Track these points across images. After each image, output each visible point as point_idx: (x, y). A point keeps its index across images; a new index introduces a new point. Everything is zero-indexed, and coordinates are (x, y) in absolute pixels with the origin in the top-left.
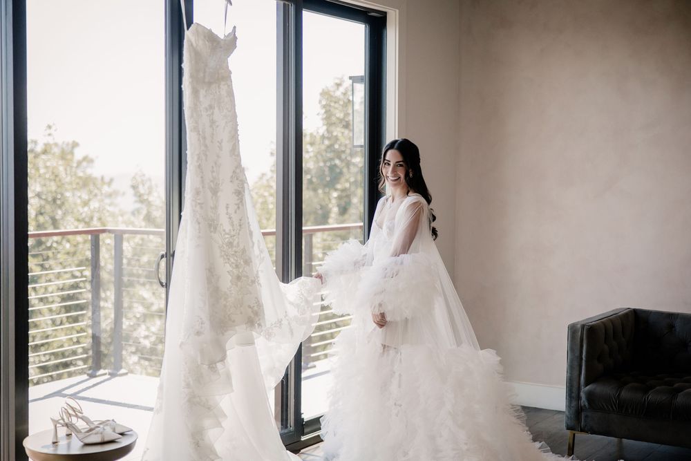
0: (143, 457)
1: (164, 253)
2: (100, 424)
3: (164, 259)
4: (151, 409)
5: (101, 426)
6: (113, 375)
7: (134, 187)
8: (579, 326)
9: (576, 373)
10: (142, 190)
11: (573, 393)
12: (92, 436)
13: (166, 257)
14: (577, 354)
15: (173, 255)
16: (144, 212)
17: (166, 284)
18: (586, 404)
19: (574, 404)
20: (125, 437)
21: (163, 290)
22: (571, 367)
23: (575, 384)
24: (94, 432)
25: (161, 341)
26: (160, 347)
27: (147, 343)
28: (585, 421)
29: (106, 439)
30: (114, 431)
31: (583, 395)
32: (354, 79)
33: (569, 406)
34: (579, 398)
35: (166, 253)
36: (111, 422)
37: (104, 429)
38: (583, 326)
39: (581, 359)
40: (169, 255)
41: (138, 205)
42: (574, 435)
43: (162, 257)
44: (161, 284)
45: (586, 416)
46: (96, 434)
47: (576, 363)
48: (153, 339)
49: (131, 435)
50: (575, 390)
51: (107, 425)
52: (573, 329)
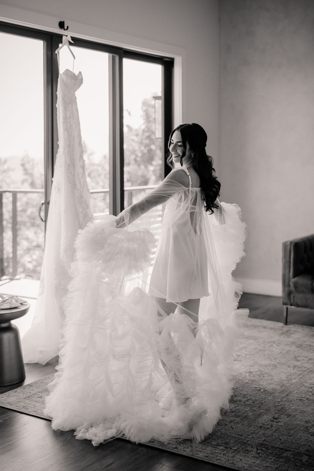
0: (33, 321)
1: (43, 202)
2: (9, 298)
3: (44, 206)
5: (10, 299)
6: (11, 279)
7: (23, 165)
8: (289, 243)
9: (287, 271)
10: (28, 166)
11: (285, 284)
12: (5, 304)
13: (45, 204)
14: (288, 259)
15: (49, 203)
16: (30, 181)
17: (45, 220)
18: (294, 289)
19: (287, 289)
20: (23, 306)
21: (43, 223)
22: (284, 268)
23: (287, 277)
24: (6, 302)
25: (40, 264)
26: (38, 269)
27: (30, 266)
28: (293, 299)
29: (13, 306)
30: (17, 301)
31: (291, 284)
32: (156, 98)
33: (284, 291)
34: (289, 285)
35: (45, 202)
36: (15, 297)
37: (11, 301)
38: (291, 243)
39: (290, 262)
40: (47, 203)
41: (25, 177)
42: (287, 308)
43: (43, 204)
44: (42, 220)
45: (294, 297)
46: (7, 303)
47: (287, 265)
48: (34, 263)
49: (26, 305)
50: (287, 281)
51: (13, 299)
52: (285, 245)
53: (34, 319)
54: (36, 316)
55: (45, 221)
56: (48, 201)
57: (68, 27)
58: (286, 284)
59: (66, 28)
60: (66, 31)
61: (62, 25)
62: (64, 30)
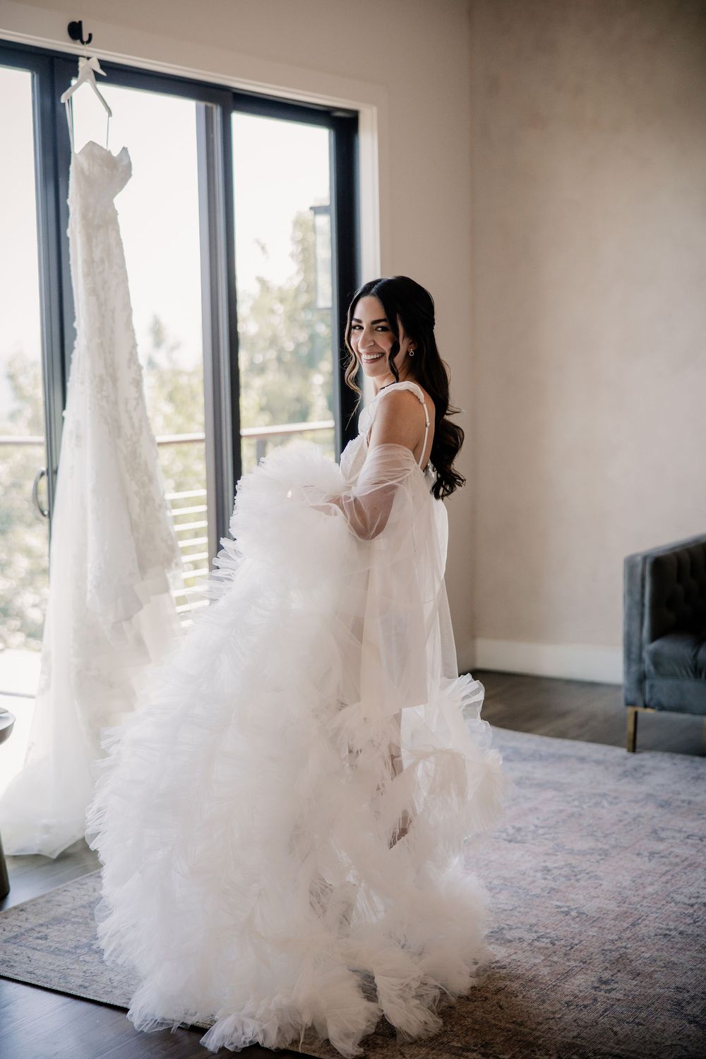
0: (27, 755)
1: (44, 469)
3: (45, 479)
4: (32, 697)
8: (639, 559)
9: (636, 625)
11: (632, 655)
13: (48, 474)
14: (637, 597)
15: (55, 472)
17: (49, 512)
18: (652, 668)
19: (634, 668)
21: (46, 520)
22: (629, 618)
23: (636, 641)
28: (651, 692)
31: (646, 656)
32: (317, 210)
33: (628, 672)
34: (641, 660)
35: (48, 470)
38: (645, 558)
39: (643, 605)
40: (51, 473)
42: (636, 713)
43: (42, 474)
44: (43, 512)
45: (652, 687)
47: (636, 612)
49: (7, 718)
50: (635, 650)
52: (630, 564)
53: (30, 749)
54: (33, 744)
55: (50, 516)
56: (54, 468)
57: (90, 35)
58: (634, 656)
59: (85, 38)
60: (86, 47)
61: (75, 31)
62: (83, 42)
